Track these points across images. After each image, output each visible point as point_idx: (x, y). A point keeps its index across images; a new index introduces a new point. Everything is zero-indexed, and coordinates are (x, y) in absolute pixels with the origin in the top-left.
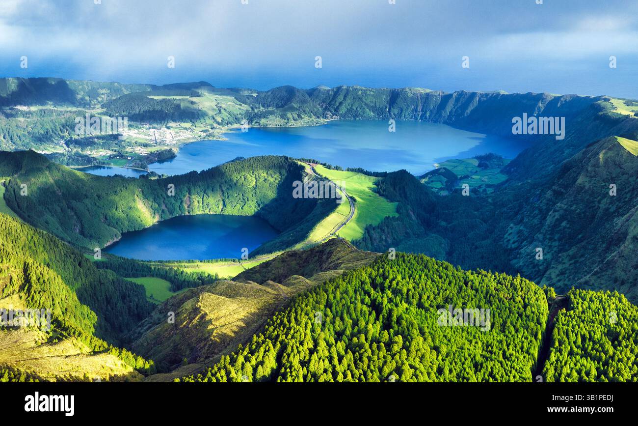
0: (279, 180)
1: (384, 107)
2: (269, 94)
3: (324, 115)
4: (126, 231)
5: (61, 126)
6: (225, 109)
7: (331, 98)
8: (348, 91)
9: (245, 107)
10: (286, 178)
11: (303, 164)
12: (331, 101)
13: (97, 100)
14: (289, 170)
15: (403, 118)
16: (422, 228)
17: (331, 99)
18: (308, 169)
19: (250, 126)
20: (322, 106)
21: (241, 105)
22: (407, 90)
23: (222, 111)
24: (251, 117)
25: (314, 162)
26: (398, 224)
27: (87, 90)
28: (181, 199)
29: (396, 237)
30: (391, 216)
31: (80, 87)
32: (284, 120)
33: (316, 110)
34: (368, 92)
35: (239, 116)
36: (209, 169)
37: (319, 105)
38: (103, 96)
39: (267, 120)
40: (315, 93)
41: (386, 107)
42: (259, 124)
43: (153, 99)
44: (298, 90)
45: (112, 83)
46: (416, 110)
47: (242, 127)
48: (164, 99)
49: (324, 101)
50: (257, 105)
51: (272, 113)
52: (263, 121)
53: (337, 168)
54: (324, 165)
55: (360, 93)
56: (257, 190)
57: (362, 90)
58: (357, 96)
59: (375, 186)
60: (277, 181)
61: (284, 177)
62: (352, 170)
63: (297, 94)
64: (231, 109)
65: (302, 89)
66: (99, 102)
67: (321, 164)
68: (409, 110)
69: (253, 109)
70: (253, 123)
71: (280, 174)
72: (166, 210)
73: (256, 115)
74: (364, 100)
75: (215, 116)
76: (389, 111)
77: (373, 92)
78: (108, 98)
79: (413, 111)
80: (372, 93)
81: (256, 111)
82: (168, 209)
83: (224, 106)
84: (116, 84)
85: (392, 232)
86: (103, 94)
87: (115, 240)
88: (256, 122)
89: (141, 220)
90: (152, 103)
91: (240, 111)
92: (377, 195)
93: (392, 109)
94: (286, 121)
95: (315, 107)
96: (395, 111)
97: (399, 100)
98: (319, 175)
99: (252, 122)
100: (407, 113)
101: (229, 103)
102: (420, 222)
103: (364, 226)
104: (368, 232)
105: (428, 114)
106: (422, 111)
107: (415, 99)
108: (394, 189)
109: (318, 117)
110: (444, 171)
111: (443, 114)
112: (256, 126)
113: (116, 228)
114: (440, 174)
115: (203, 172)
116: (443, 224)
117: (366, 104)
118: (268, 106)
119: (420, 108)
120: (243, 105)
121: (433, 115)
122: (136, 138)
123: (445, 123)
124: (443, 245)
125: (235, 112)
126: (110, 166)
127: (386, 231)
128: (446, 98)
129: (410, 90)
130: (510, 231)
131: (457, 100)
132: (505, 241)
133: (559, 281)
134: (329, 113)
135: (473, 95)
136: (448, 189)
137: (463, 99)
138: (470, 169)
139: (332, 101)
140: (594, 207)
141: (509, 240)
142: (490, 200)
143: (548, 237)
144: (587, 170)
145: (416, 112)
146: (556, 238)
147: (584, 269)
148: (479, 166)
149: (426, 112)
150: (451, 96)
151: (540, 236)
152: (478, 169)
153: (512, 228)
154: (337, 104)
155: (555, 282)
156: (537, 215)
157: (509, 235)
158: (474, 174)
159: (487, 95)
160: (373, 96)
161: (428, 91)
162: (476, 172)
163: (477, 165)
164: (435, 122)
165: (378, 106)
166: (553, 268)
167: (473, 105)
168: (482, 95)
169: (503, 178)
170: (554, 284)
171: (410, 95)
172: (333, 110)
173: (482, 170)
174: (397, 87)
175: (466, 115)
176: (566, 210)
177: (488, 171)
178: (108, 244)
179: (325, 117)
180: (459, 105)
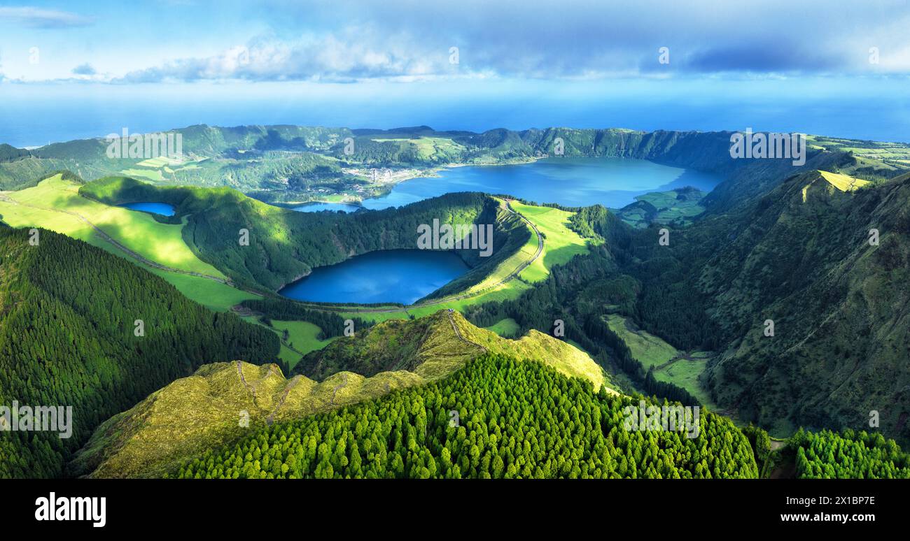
0: (476, 215)
1: (590, 146)
2: (484, 135)
4: (318, 266)
5: (286, 166)
6: (442, 150)
7: (541, 138)
8: (556, 132)
9: (461, 147)
10: (482, 213)
11: (498, 200)
13: (327, 143)
14: (485, 206)
15: (607, 155)
16: (615, 265)
18: (503, 203)
19: (464, 165)
20: (533, 145)
21: (457, 146)
22: (611, 130)
23: (440, 151)
24: (466, 157)
25: (510, 198)
26: (589, 263)
27: (318, 135)
28: (377, 234)
29: (585, 277)
30: (581, 254)
31: (312, 133)
32: (496, 159)
33: (527, 149)
34: (575, 133)
35: (456, 156)
36: (407, 205)
37: (530, 144)
38: (332, 140)
39: (480, 159)
40: (526, 134)
41: (592, 146)
42: (473, 163)
43: (376, 142)
44: (510, 132)
45: (342, 129)
46: (619, 148)
47: (457, 166)
48: (385, 142)
49: (534, 142)
50: (472, 146)
51: (485, 152)
52: (476, 160)
53: (532, 204)
54: (521, 201)
55: (567, 133)
56: (453, 225)
57: (569, 131)
58: (565, 135)
59: (570, 222)
60: (473, 217)
61: (480, 213)
62: (548, 206)
63: (509, 135)
64: (447, 149)
65: (514, 132)
66: (329, 145)
67: (518, 200)
68: (613, 148)
69: (468, 149)
71: (477, 210)
72: (361, 244)
73: (471, 155)
74: (571, 139)
75: (432, 156)
76: (595, 149)
77: (580, 132)
78: (337, 142)
79: (616, 149)
80: (578, 133)
81: (471, 151)
82: (364, 244)
83: (441, 147)
84: (345, 130)
85: (581, 271)
86: (332, 138)
87: (304, 275)
88: (471, 161)
89: (334, 255)
90: (374, 145)
91: (456, 151)
92: (571, 231)
93: (598, 147)
94: (498, 159)
95: (526, 146)
96: (600, 149)
97: (603, 140)
98: (513, 210)
99: (467, 161)
100: (611, 152)
101: (447, 144)
102: (614, 259)
103: (551, 266)
104: (554, 273)
105: (631, 151)
106: (625, 148)
107: (618, 138)
108: (589, 224)
109: (529, 156)
110: (643, 204)
111: (645, 151)
112: (470, 164)
113: (307, 263)
114: (639, 207)
115: (401, 208)
116: (637, 260)
117: (573, 144)
118: (483, 147)
119: (623, 147)
120: (459, 145)
121: (635, 153)
122: (356, 176)
123: (647, 159)
124: (634, 287)
125: (451, 152)
126: (326, 202)
127: (574, 270)
128: (647, 138)
129: (614, 130)
130: (705, 273)
131: (657, 138)
132: (701, 284)
133: (764, 346)
134: (539, 151)
135: (672, 133)
136: (647, 222)
137: (663, 137)
138: (669, 201)
139: (541, 141)
140: (799, 249)
141: (705, 284)
142: (685, 236)
143: (747, 283)
144: (789, 207)
145: (619, 149)
146: (757, 285)
147: (794, 332)
148: (678, 198)
149: (629, 150)
150: (651, 135)
151: (738, 282)
152: (677, 201)
153: (707, 269)
154: (547, 144)
155: (758, 347)
156: (735, 255)
157: (705, 277)
158: (673, 207)
159: (684, 133)
160: (579, 135)
161: (630, 131)
162: (675, 204)
163: (676, 197)
164: (638, 158)
165: (584, 145)
166: (755, 327)
167: (672, 142)
168: (680, 134)
169: (700, 210)
170: (757, 350)
171: (614, 135)
172: (543, 149)
173: (681, 202)
174: (602, 128)
175: (665, 152)
176: (766, 253)
177: (686, 203)
178: (297, 279)
179: (535, 155)
180: (659, 142)
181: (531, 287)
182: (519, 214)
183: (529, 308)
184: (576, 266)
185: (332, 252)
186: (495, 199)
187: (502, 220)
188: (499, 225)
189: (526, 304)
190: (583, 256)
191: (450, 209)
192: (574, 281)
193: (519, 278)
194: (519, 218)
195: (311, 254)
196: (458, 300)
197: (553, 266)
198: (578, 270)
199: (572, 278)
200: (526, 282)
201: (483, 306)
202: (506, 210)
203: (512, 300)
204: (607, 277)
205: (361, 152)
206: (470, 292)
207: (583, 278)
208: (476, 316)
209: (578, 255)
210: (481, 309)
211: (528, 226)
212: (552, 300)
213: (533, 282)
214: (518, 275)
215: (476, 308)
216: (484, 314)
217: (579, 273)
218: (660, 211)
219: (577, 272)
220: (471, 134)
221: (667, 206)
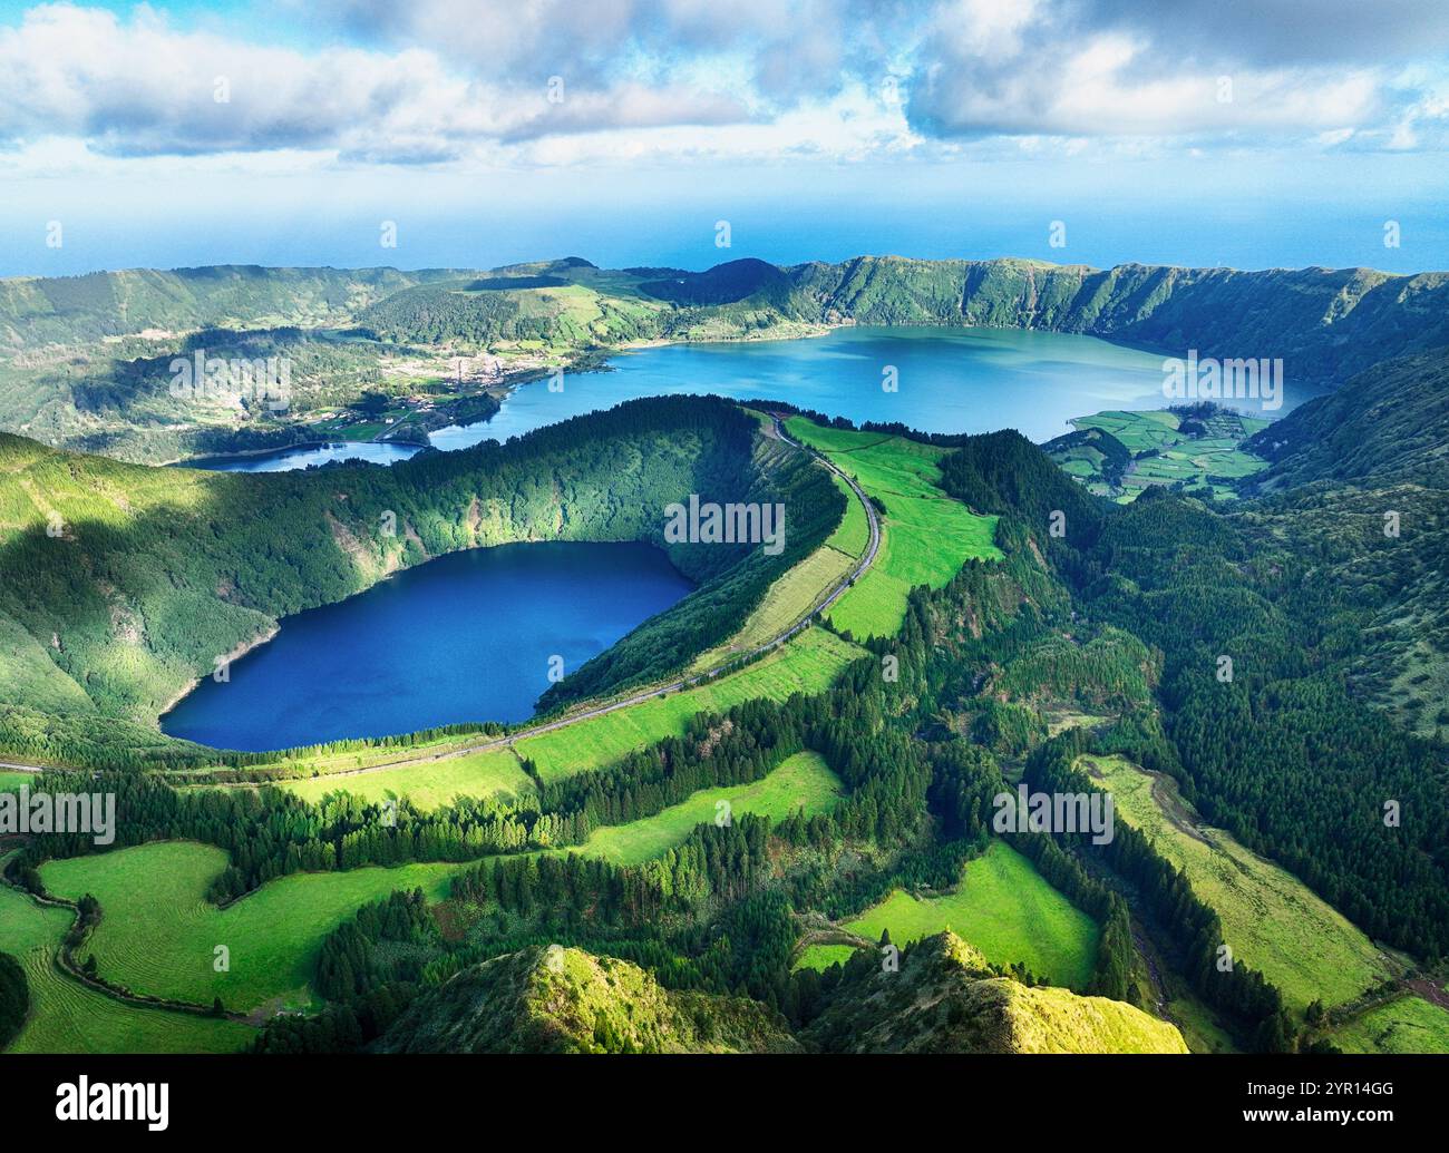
0: (699, 452)
3: (823, 316)
6: (615, 310)
7: (840, 281)
8: (875, 267)
9: (657, 306)
12: (838, 289)
13: (345, 306)
17: (839, 284)
19: (666, 342)
20: (821, 298)
21: (649, 302)
23: (610, 313)
24: (669, 328)
26: (1001, 583)
32: (738, 328)
34: (919, 269)
35: (646, 322)
36: (528, 435)
37: (815, 297)
38: (359, 299)
39: (704, 327)
40: (805, 273)
41: (956, 301)
42: (687, 337)
47: (650, 344)
49: (824, 290)
51: (713, 314)
52: (695, 330)
55: (901, 270)
64: (628, 309)
66: (350, 311)
69: (674, 308)
70: (675, 336)
73: (680, 319)
74: (909, 285)
75: (593, 324)
76: (964, 309)
78: (371, 301)
80: (926, 270)
81: (682, 312)
83: (613, 304)
86: (358, 294)
87: (258, 641)
88: (681, 334)
89: (341, 577)
91: (649, 313)
93: (970, 303)
94: (744, 329)
96: (977, 307)
97: (985, 286)
99: (671, 334)
105: (1050, 314)
106: (1037, 308)
107: (1020, 286)
110: (1098, 436)
111: (1086, 314)
112: (680, 340)
114: (1091, 443)
117: (913, 294)
118: (708, 304)
119: (1032, 303)
120: (655, 301)
121: (1061, 319)
123: (1089, 333)
125: (638, 315)
128: (1093, 283)
129: (1012, 263)
134: (834, 311)
138: (1159, 437)
139: (841, 287)
145: (1023, 309)
148: (1183, 429)
149: (1045, 310)
152: (1181, 437)
154: (852, 294)
158: (1171, 449)
160: (928, 276)
161: (1051, 266)
162: (1176, 443)
163: (1177, 428)
164: (1066, 331)
165: (939, 299)
171: (1011, 275)
172: (843, 306)
173: (1192, 439)
174: (983, 259)
175: (1140, 318)
177: (1206, 443)
179: (825, 320)
180: (1126, 294)
181: (862, 653)
182: (809, 447)
183: (861, 719)
184: (972, 592)
185: (335, 569)
186: (746, 410)
187: (767, 462)
188: (758, 474)
189: (853, 705)
190: (989, 563)
191: (635, 437)
192: (967, 632)
193: (828, 626)
194: (811, 459)
195: (274, 581)
196: (663, 697)
197: (913, 587)
198: (978, 602)
199: (961, 624)
200: (846, 637)
201: (733, 714)
202: (774, 437)
203: (813, 692)
204: (1048, 623)
205: (428, 320)
206: (694, 669)
207: (989, 625)
208: (714, 749)
209: (976, 559)
210: (728, 724)
211: (836, 478)
212: (916, 688)
213: (864, 637)
214: (825, 616)
215: (714, 722)
216: (736, 741)
217: (979, 610)
218: (1140, 456)
219: (974, 609)
220: (682, 274)
221: (1154, 445)
